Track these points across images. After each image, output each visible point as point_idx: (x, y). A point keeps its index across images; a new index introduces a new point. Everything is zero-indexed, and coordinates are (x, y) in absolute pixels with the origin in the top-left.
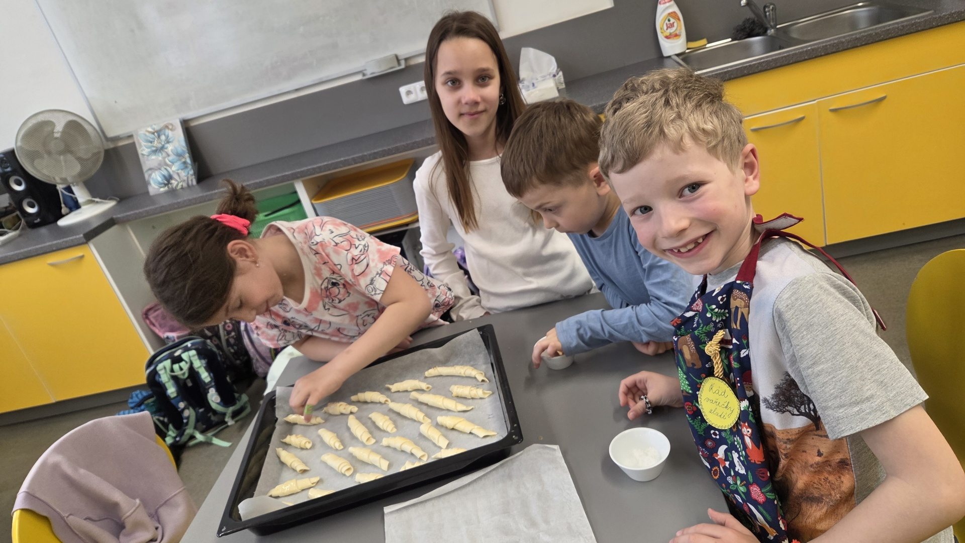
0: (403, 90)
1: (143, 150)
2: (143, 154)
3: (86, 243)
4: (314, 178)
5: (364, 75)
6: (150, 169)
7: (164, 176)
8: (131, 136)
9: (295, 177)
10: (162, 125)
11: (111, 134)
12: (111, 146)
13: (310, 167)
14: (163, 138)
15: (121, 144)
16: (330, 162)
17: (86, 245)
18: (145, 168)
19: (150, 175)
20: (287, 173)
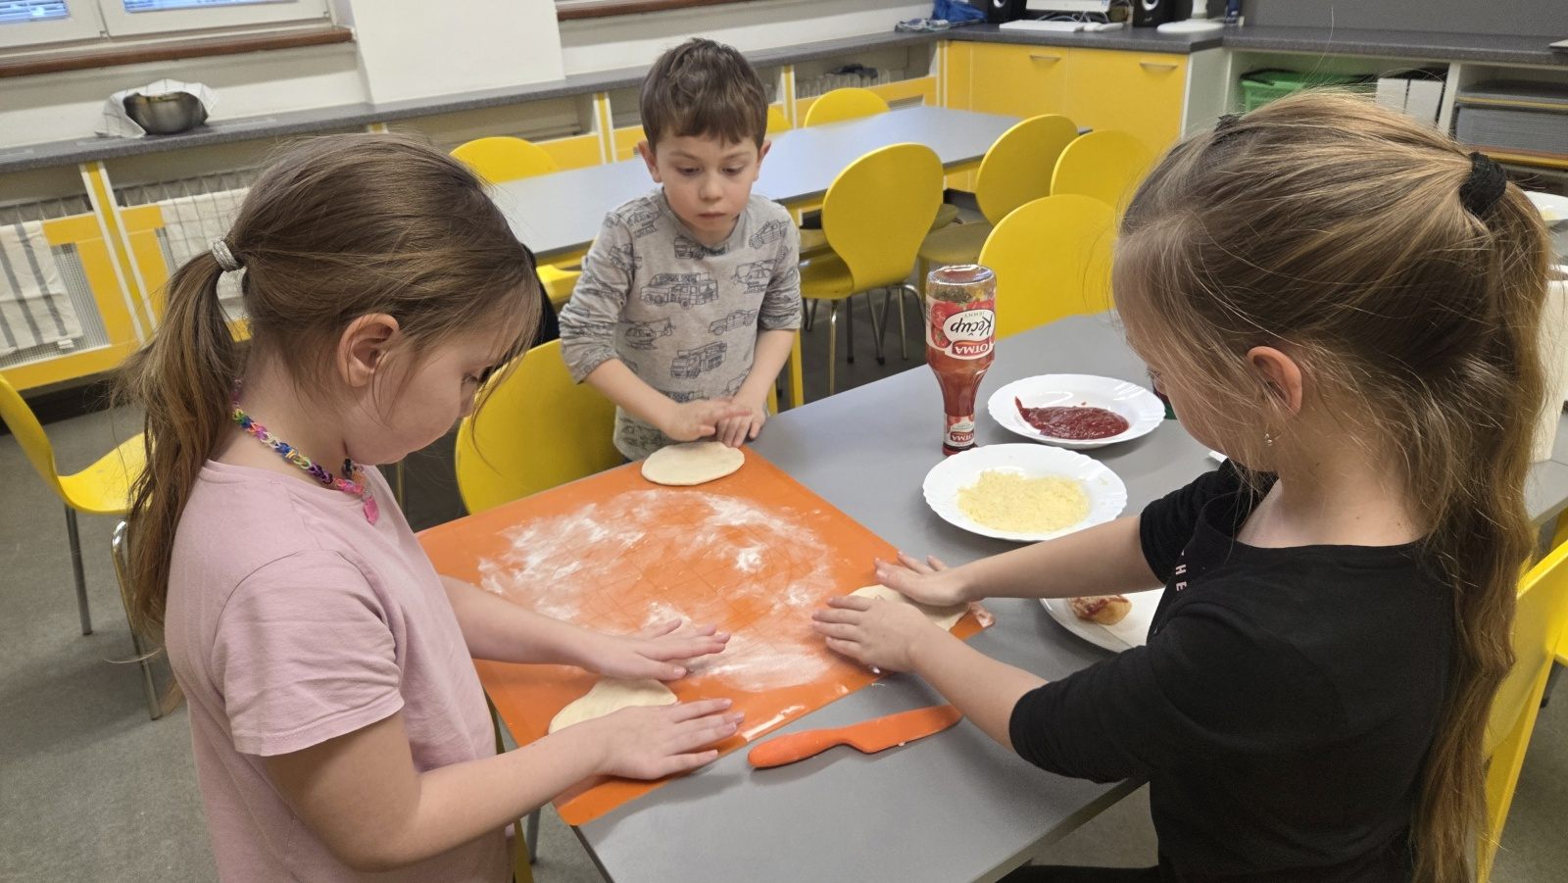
3: (1187, 53)
4: (1476, 67)
9: (1456, 56)
13: (1482, 50)
16: (1513, 51)
17: (1185, 57)
20: (1450, 48)
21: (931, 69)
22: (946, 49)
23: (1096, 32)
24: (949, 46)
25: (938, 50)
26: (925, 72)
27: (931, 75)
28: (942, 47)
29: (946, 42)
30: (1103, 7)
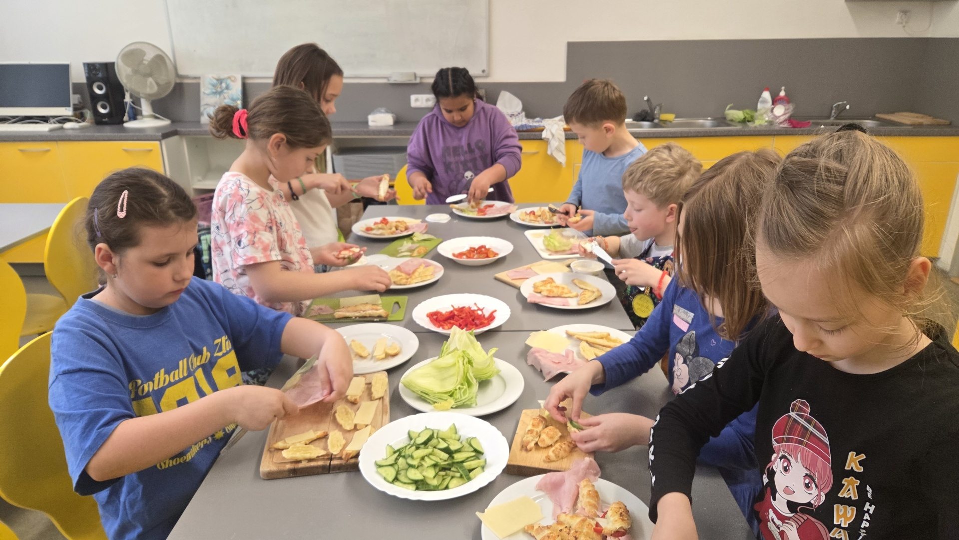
0: (413, 97)
1: (205, 89)
2: (204, 93)
3: (160, 140)
6: (207, 104)
8: (199, 78)
12: (178, 81)
13: (339, 130)
14: (224, 85)
15: (186, 81)
18: (203, 102)
19: (204, 109)
30: (67, 112)
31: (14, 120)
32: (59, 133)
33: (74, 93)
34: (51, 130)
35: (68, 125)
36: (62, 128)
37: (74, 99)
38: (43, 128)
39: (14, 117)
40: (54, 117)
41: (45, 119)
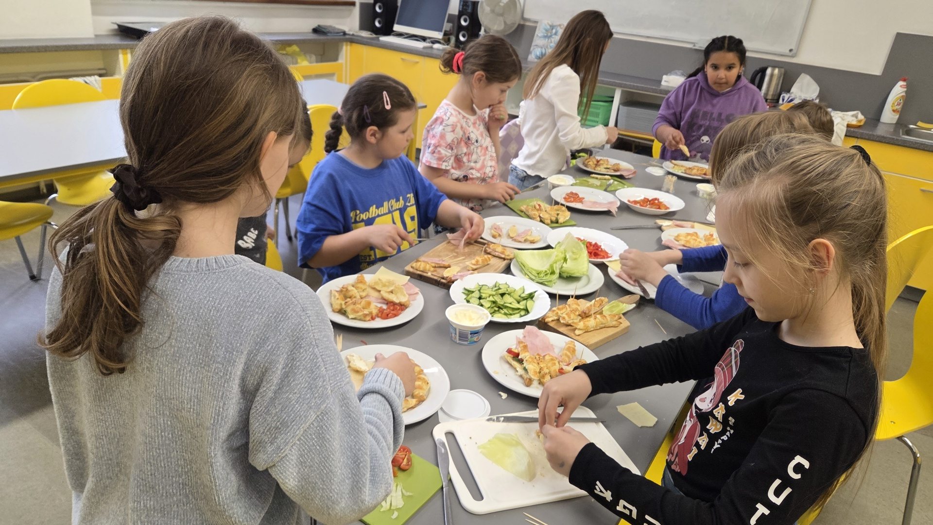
1: (539, 32)
2: (537, 35)
5: (694, 46)
6: (536, 45)
7: (542, 53)
8: (536, 22)
9: (620, 86)
10: (558, 23)
11: (526, 16)
12: (522, 23)
13: (632, 84)
14: (554, 31)
15: (528, 24)
18: (533, 44)
19: (534, 49)
20: (616, 81)
21: (340, 57)
22: (349, 47)
23: (438, 49)
24: (351, 46)
25: (344, 47)
26: (335, 59)
27: (340, 61)
28: (347, 45)
29: (349, 43)
30: (439, 35)
31: (406, 36)
32: (429, 51)
33: (448, 21)
34: (424, 48)
35: (436, 46)
36: (432, 48)
37: (447, 26)
38: (420, 45)
39: (407, 34)
40: (430, 38)
41: (424, 39)
